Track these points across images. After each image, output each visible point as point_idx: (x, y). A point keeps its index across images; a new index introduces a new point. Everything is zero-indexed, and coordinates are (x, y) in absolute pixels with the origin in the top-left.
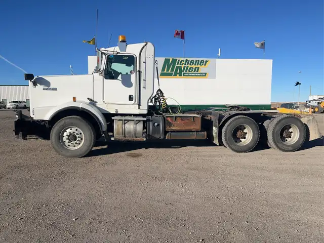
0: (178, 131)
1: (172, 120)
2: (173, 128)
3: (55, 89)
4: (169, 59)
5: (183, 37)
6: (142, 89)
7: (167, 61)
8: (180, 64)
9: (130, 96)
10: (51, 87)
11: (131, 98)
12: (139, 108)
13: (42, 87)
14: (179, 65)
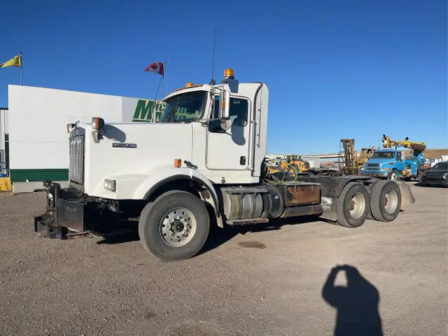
0: (300, 205)
1: (293, 190)
2: (295, 202)
3: (134, 146)
4: (145, 101)
5: (161, 72)
6: (256, 147)
7: (141, 103)
8: (160, 110)
9: (242, 158)
10: (127, 142)
11: (243, 161)
12: (252, 175)
13: (112, 141)
14: (158, 111)
